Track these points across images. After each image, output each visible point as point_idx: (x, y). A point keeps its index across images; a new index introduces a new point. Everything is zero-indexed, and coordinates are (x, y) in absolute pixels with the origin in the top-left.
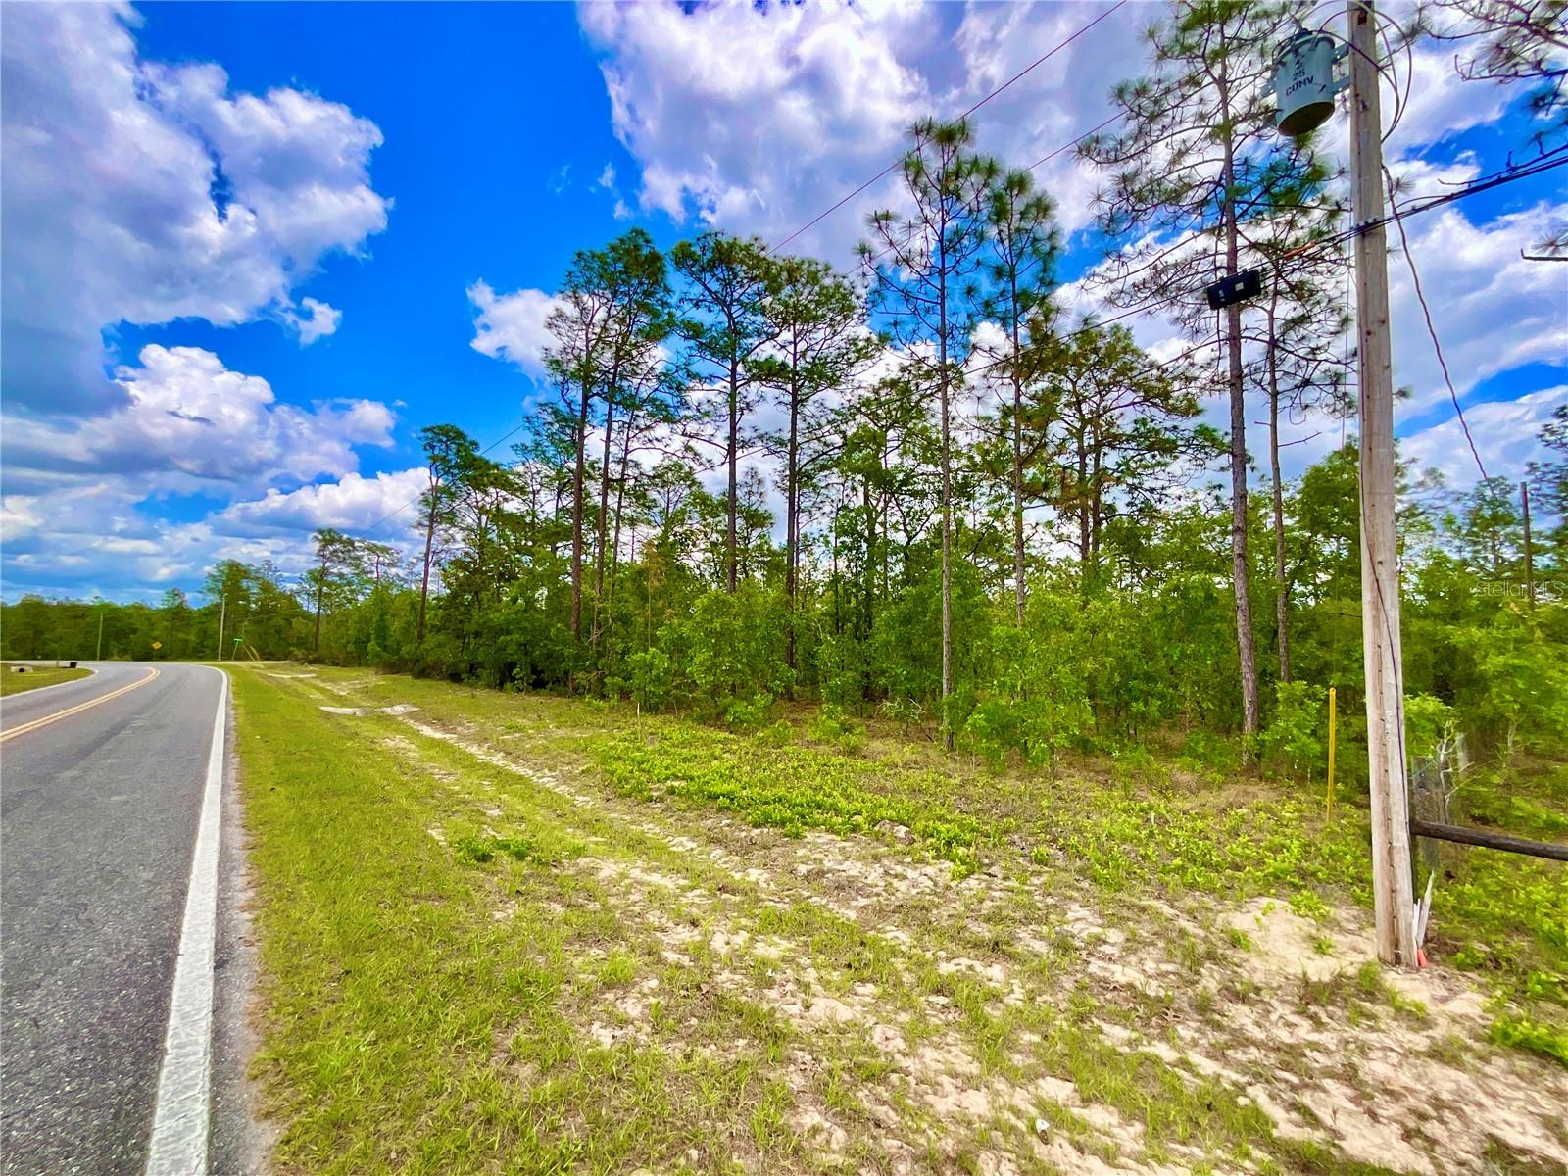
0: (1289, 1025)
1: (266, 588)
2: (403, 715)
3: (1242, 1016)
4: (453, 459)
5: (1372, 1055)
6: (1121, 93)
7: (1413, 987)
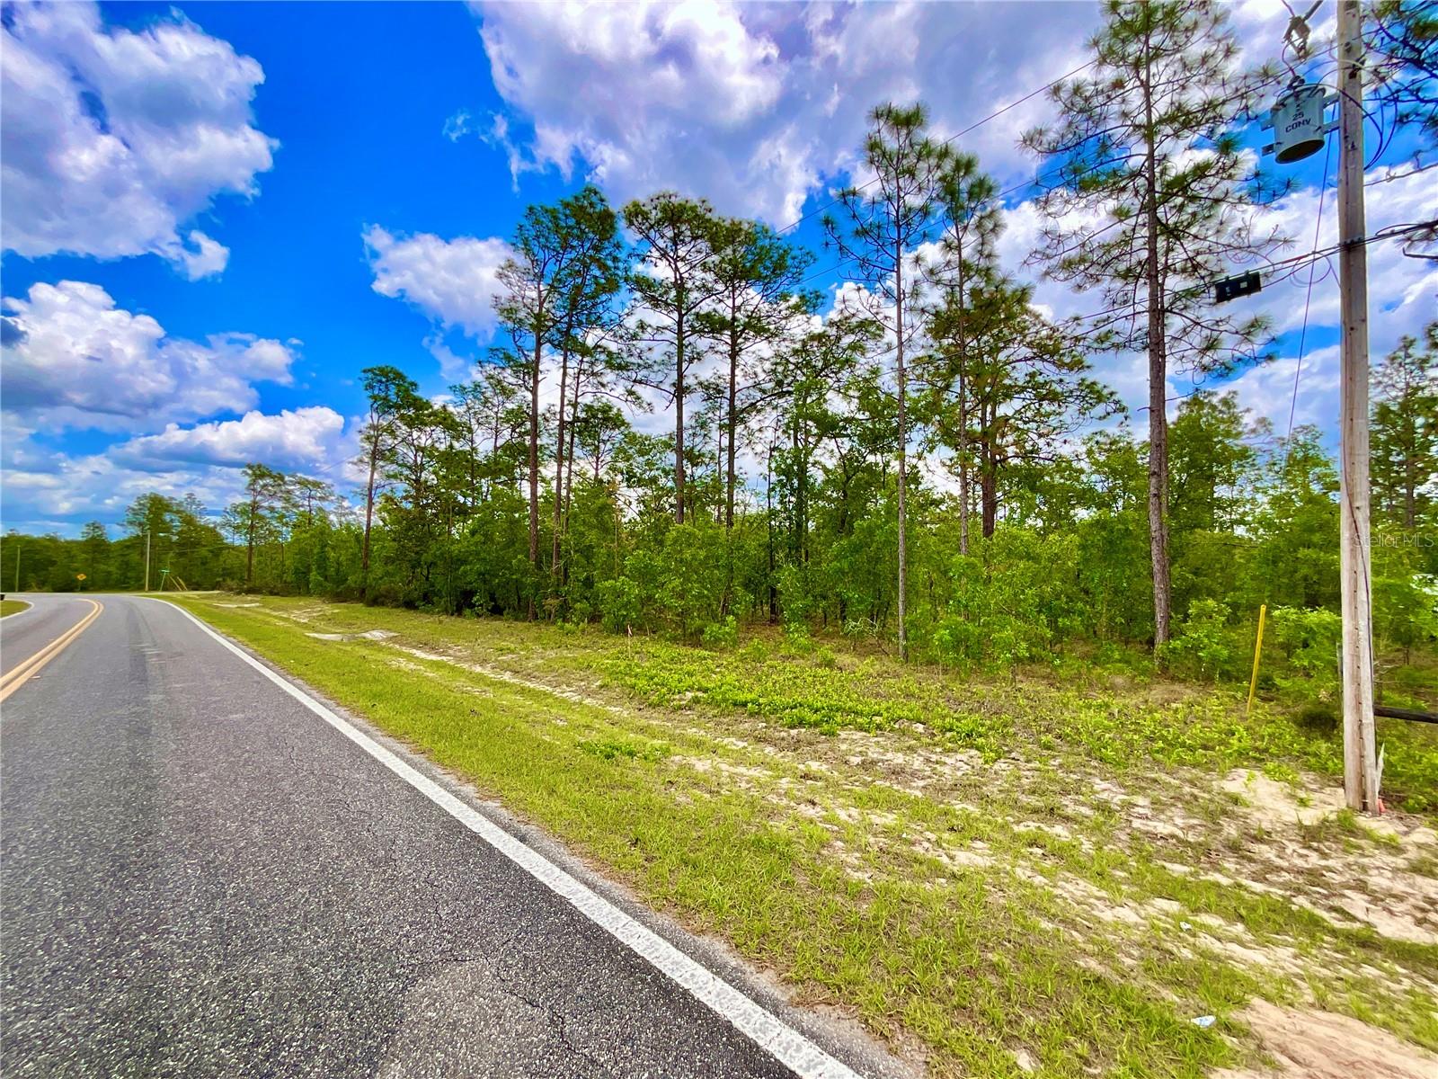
0: (1301, 856)
1: (189, 521)
2: (383, 640)
3: (1265, 852)
4: (393, 398)
5: (1371, 872)
6: (1056, 90)
7: (1384, 826)
